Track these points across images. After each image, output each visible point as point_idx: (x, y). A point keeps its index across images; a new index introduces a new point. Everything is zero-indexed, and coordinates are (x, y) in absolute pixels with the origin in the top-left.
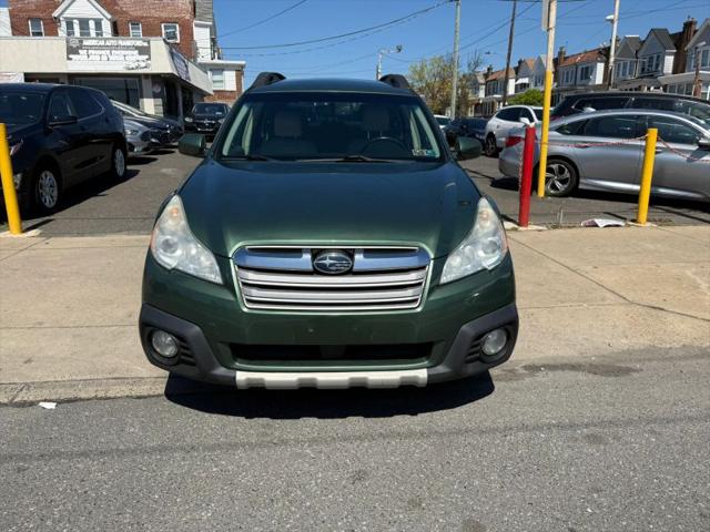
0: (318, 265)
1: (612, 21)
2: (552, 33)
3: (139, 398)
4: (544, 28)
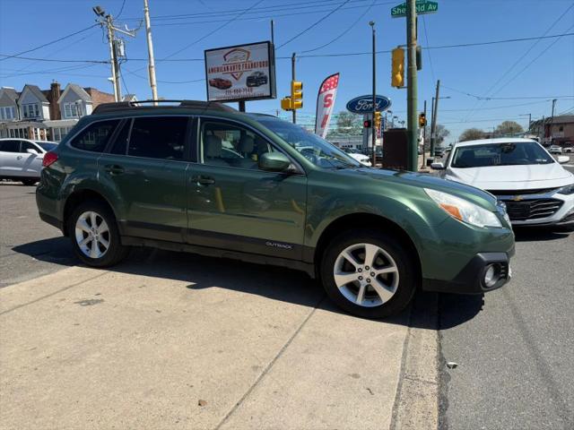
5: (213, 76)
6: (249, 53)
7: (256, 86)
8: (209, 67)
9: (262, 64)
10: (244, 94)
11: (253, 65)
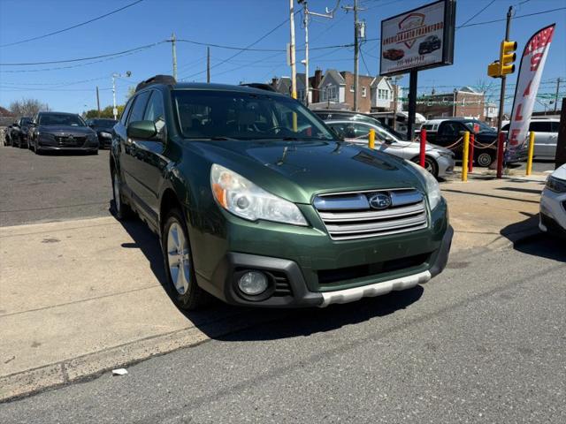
0: (373, 203)
1: (305, 64)
2: (294, 67)
3: (192, 346)
4: (289, 64)
5: (387, 47)
6: (423, 16)
7: (429, 52)
8: (384, 38)
9: (436, 27)
10: (415, 63)
11: (428, 29)
